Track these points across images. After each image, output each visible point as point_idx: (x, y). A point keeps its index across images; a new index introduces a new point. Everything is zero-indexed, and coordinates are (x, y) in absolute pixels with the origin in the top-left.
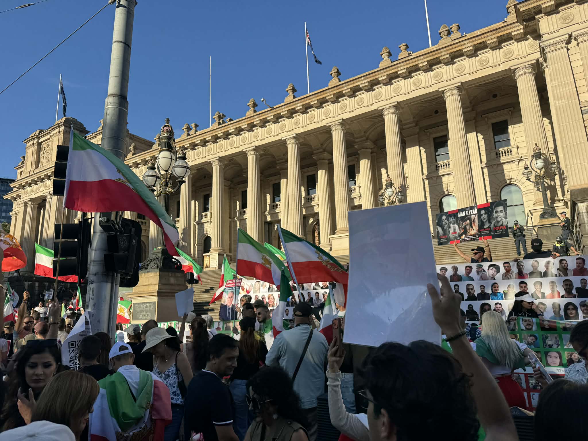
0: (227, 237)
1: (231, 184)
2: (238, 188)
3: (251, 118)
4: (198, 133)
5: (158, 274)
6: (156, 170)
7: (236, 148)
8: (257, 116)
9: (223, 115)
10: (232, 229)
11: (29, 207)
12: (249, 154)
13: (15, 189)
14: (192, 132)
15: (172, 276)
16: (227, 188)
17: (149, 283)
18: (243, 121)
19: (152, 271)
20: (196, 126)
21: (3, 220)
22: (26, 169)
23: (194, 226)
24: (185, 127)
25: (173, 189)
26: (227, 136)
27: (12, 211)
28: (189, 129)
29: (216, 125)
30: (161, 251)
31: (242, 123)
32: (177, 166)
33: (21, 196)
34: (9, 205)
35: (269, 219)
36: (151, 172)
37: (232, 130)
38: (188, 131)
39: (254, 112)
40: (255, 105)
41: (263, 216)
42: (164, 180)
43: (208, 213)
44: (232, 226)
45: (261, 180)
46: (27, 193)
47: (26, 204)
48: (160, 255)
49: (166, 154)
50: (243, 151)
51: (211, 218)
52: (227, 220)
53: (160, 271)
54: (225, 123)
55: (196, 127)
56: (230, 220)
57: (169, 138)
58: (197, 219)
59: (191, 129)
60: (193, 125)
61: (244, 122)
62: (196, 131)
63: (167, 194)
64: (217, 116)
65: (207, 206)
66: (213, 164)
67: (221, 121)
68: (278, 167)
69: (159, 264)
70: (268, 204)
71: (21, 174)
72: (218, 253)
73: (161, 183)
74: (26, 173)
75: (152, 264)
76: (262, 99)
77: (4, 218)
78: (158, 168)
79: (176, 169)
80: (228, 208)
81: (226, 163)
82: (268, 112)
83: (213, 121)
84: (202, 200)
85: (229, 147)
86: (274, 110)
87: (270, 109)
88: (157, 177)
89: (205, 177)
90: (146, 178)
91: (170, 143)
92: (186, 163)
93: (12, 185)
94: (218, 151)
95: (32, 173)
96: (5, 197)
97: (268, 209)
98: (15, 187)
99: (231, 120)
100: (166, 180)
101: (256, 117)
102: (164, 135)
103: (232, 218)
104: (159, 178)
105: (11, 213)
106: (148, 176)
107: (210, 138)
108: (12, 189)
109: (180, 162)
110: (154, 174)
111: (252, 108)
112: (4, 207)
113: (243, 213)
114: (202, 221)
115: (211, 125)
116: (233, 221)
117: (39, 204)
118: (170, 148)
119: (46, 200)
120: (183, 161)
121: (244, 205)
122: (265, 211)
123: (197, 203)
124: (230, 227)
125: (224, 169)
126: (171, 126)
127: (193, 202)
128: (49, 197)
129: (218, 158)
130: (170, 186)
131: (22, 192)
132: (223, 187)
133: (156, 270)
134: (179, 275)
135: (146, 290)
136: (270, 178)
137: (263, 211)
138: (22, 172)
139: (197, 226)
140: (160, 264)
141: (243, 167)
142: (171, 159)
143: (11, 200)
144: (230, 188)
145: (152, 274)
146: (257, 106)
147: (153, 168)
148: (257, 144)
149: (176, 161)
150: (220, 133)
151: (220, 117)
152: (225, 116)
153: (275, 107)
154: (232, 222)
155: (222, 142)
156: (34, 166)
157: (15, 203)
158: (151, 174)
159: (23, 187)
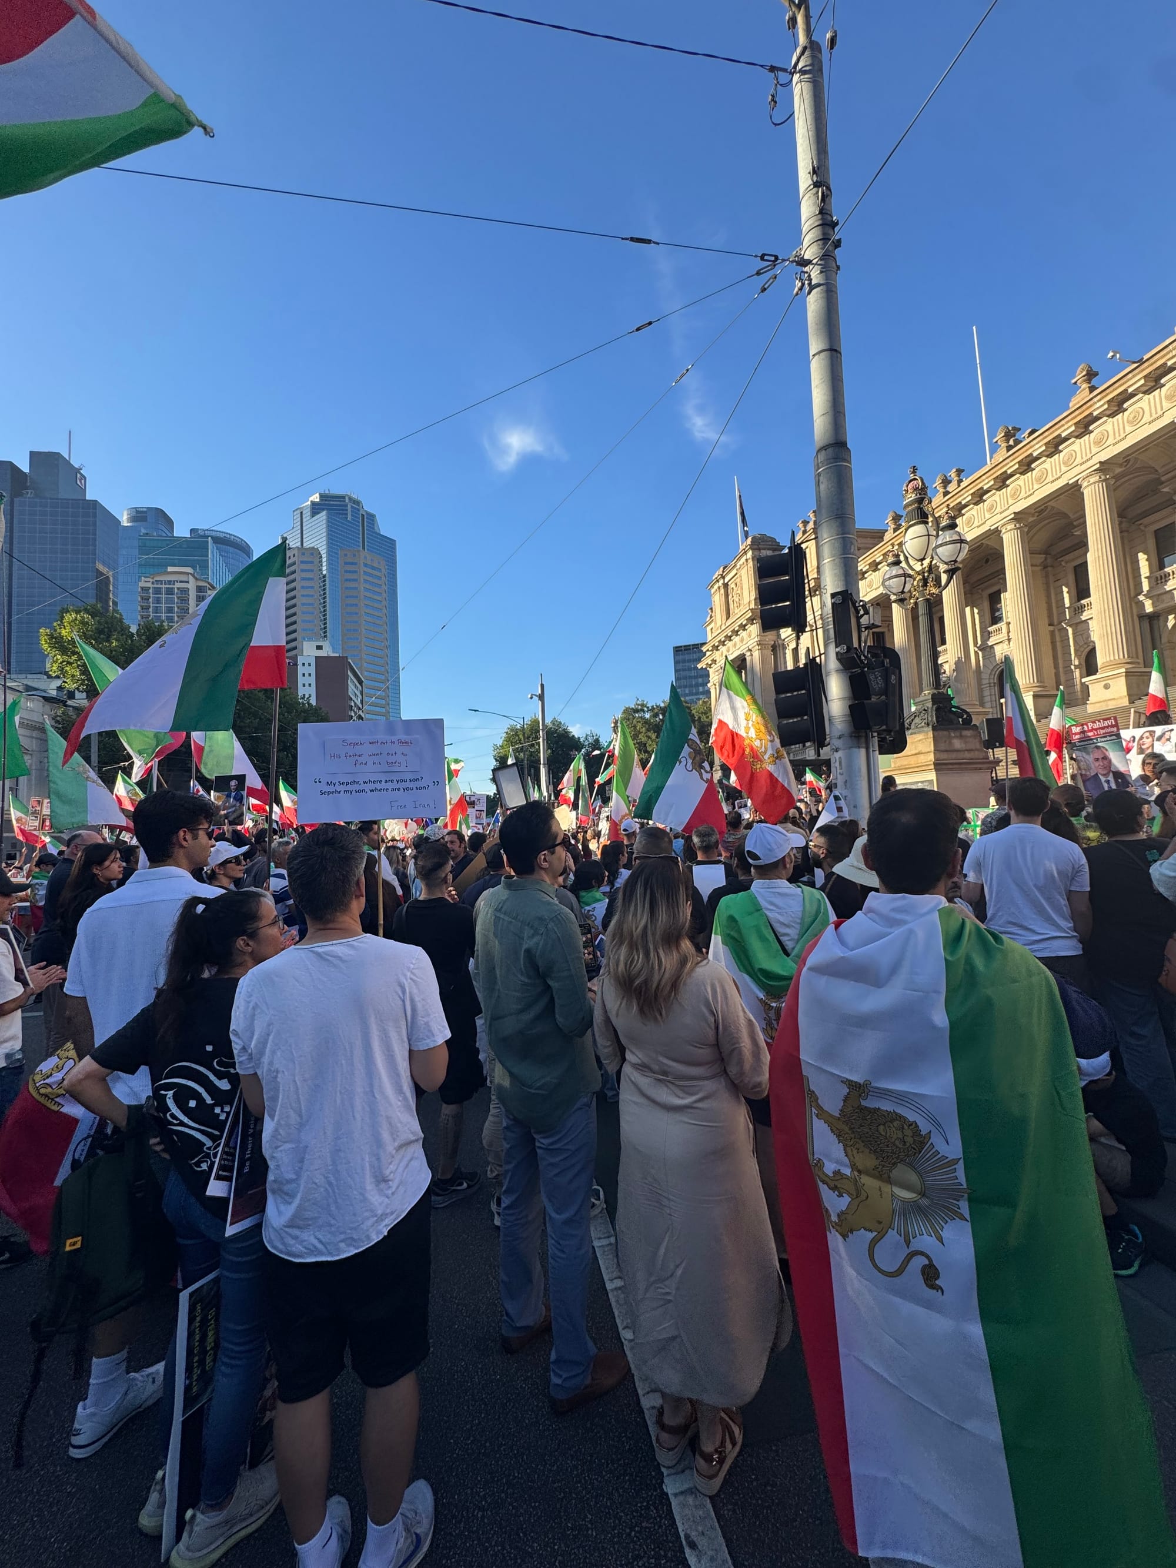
0: (1048, 662)
1: (1046, 559)
2: (1063, 563)
3: (1085, 407)
4: (963, 485)
5: (931, 734)
6: (903, 564)
7: (1052, 482)
8: (1099, 397)
9: (1014, 428)
10: (1058, 644)
12: (1085, 484)
13: (708, 654)
14: (950, 488)
15: (956, 737)
16: (1038, 568)
17: (917, 752)
18: (1063, 422)
19: (919, 732)
20: (959, 472)
21: (701, 696)
22: (716, 623)
23: (976, 653)
24: (938, 481)
25: (939, 587)
26: (1027, 465)
27: (709, 682)
28: (946, 482)
29: (1002, 454)
30: (930, 697)
31: (1063, 425)
32: (941, 545)
33: (716, 660)
34: (705, 674)
35: (1149, 608)
36: (895, 571)
37: (1038, 448)
38: (945, 487)
39: (1091, 392)
40: (1091, 375)
41: (1133, 605)
42: (920, 577)
43: (1002, 625)
44: (1058, 639)
45: (1121, 532)
46: (722, 654)
48: (930, 705)
49: (918, 530)
50: (1071, 482)
51: (1009, 632)
52: (1045, 629)
53: (934, 729)
54: (1021, 442)
55: (959, 475)
56: (1051, 628)
57: (920, 501)
58: (979, 642)
59: (950, 482)
60: (953, 474)
61: (1068, 422)
62: (960, 481)
63: (928, 600)
64: (1003, 434)
65: (997, 614)
66: (1004, 531)
67: (1011, 442)
68: (1166, 490)
69: (930, 719)
70: (1143, 577)
71: (712, 632)
72: (1032, 693)
73: (915, 583)
74: (718, 629)
75: (917, 720)
76: (1111, 354)
77: (703, 693)
78: (906, 558)
79: (940, 550)
80: (1045, 606)
81: (1031, 519)
82: (1130, 375)
83: (995, 447)
84: (986, 605)
85: (1036, 487)
86: (1146, 365)
87: (1136, 365)
88: (906, 575)
89: (987, 561)
90: (887, 583)
91: (921, 509)
92: (959, 534)
93: (704, 649)
94: (1011, 502)
95: (723, 627)
96: (699, 666)
97: (1146, 587)
98: (708, 650)
99: (1031, 434)
100: (924, 576)
101: (1095, 400)
102: (912, 496)
103: (1056, 623)
104: (910, 576)
105: (709, 685)
106: (890, 578)
107: (992, 483)
108: (705, 654)
109: (947, 536)
110: (901, 572)
111: (1085, 386)
112: (700, 680)
113: (1079, 610)
114: (990, 643)
115: (991, 458)
116: (1059, 630)
117: (738, 667)
118: (922, 517)
119: (745, 659)
120: (952, 531)
121: (1082, 591)
122: (1139, 594)
123: (976, 611)
124: (1053, 643)
125: (1028, 533)
126: (921, 478)
127: (968, 610)
128: (749, 653)
129: (1013, 516)
130: (931, 583)
131: (717, 655)
132: (1030, 567)
133: (926, 729)
134: (968, 733)
135: (912, 762)
136: (1146, 521)
137: (1133, 594)
138: (712, 629)
139: (980, 653)
140: (932, 718)
141: (1072, 517)
142: (929, 535)
143: (706, 668)
144: (1045, 567)
145: (920, 737)
146: (1096, 374)
147: (897, 563)
148: (1104, 456)
149: (937, 536)
150: (1012, 466)
151: (1008, 435)
152: (1019, 429)
153: (1145, 358)
154: (1057, 632)
155: (1019, 482)
156: (725, 617)
157: (711, 671)
158: (894, 573)
159: (716, 648)
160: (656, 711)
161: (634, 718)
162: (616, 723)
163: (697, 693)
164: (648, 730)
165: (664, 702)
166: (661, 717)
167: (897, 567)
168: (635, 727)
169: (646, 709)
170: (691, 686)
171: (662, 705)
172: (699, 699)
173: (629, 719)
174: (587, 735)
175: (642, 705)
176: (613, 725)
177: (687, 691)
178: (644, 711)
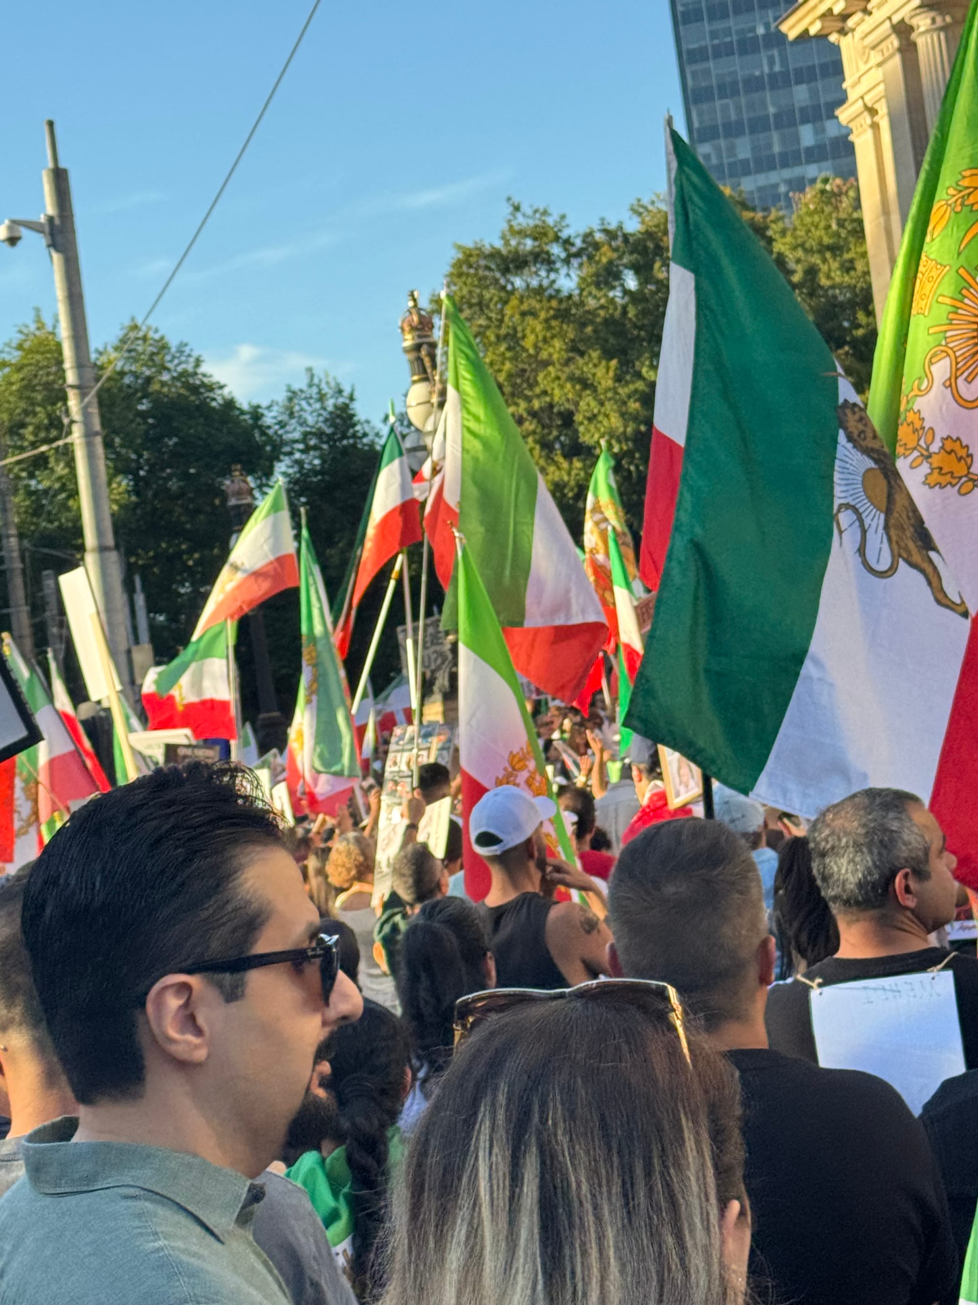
21: (811, 170)
27: (842, 100)
77: (816, 155)
96: (791, 28)
105: (844, 114)
112: (801, 94)
143: (822, 37)
157: (848, 47)
160: (605, 256)
161: (507, 295)
162: (423, 326)
163: (789, 159)
164: (576, 349)
165: (638, 210)
166: (631, 282)
168: (513, 339)
169: (556, 250)
170: (759, 125)
171: (633, 226)
172: (799, 185)
173: (482, 306)
174: (293, 395)
175: (540, 234)
176: (409, 340)
177: (744, 149)
178: (549, 262)
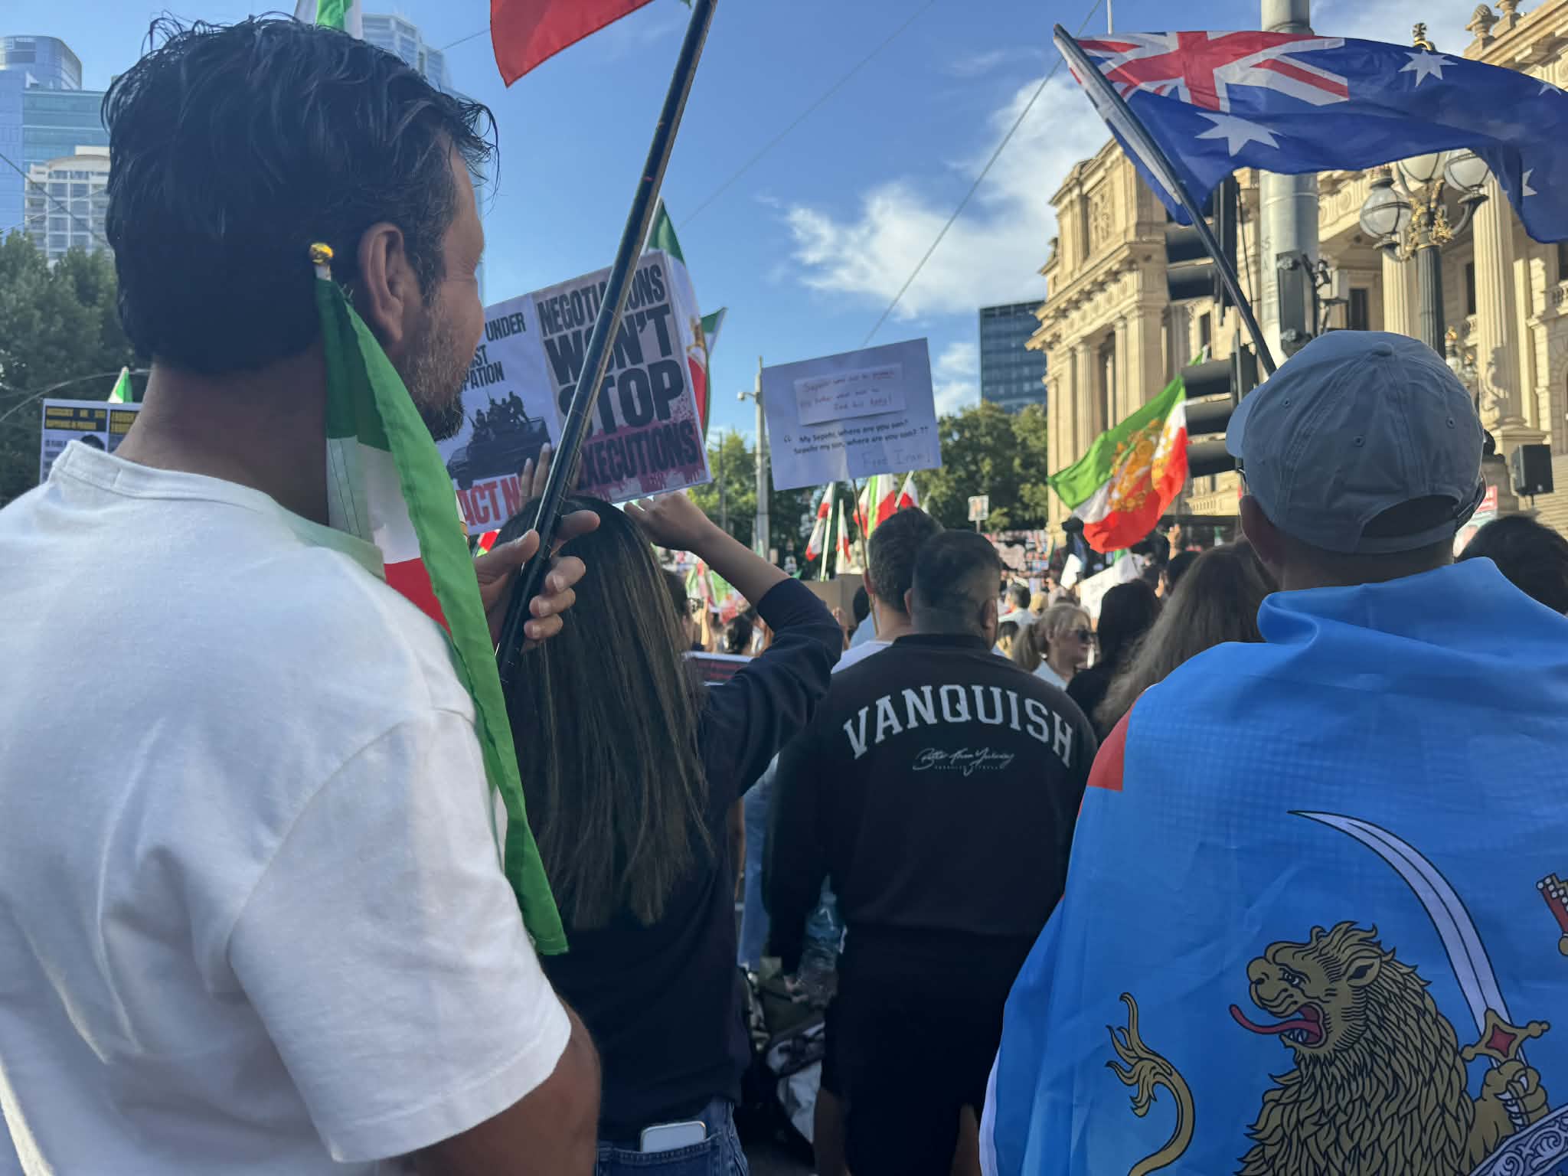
11: (1081, 357)
13: (1047, 323)
21: (1028, 401)
22: (1063, 267)
25: (1452, 227)
27: (1045, 374)
32: (1459, 159)
33: (1059, 336)
34: (1038, 361)
36: (1383, 197)
42: (1423, 209)
46: (1072, 325)
47: (1073, 350)
71: (1055, 284)
73: (1414, 219)
74: (1066, 279)
77: (1030, 394)
79: (1455, 167)
88: (1400, 205)
90: (1368, 217)
93: (1040, 314)
95: (1077, 275)
96: (1029, 346)
98: (1046, 317)
100: (1429, 208)
104: (1407, 206)
105: (1046, 380)
108: (1039, 324)
110: (1392, 199)
112: (1026, 371)
117: (1101, 347)
119: (1114, 334)
128: (1120, 324)
130: (1440, 221)
131: (1063, 326)
138: (1055, 278)
143: (1041, 351)
156: (1080, 257)
157: (1050, 355)
158: (1381, 200)
159: (1062, 313)
163: (1021, 394)
167: (1387, 190)
170: (1008, 382)
172: (1022, 406)
177: (1001, 390)
